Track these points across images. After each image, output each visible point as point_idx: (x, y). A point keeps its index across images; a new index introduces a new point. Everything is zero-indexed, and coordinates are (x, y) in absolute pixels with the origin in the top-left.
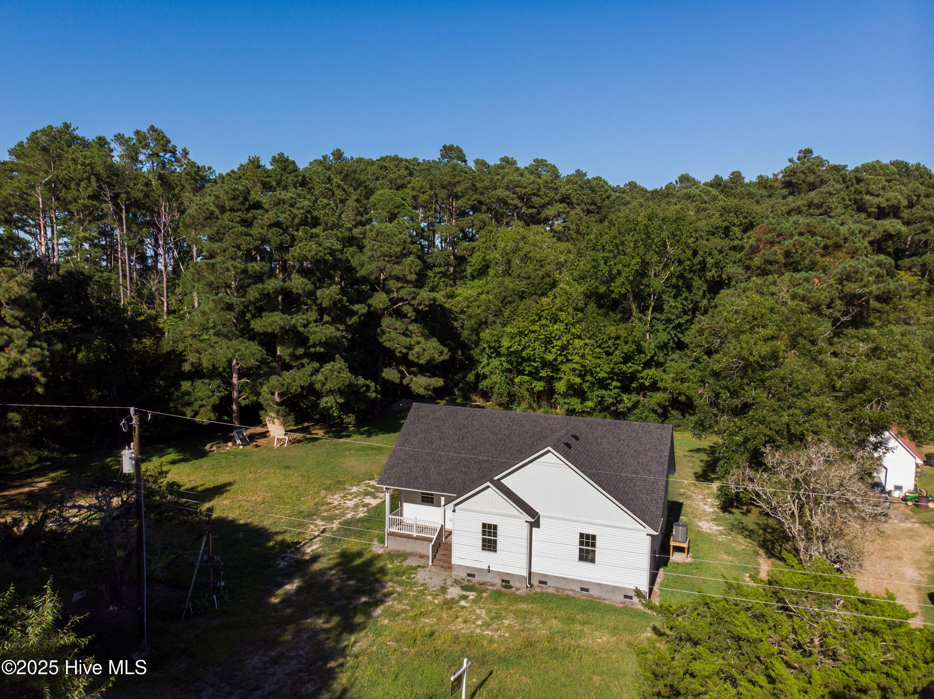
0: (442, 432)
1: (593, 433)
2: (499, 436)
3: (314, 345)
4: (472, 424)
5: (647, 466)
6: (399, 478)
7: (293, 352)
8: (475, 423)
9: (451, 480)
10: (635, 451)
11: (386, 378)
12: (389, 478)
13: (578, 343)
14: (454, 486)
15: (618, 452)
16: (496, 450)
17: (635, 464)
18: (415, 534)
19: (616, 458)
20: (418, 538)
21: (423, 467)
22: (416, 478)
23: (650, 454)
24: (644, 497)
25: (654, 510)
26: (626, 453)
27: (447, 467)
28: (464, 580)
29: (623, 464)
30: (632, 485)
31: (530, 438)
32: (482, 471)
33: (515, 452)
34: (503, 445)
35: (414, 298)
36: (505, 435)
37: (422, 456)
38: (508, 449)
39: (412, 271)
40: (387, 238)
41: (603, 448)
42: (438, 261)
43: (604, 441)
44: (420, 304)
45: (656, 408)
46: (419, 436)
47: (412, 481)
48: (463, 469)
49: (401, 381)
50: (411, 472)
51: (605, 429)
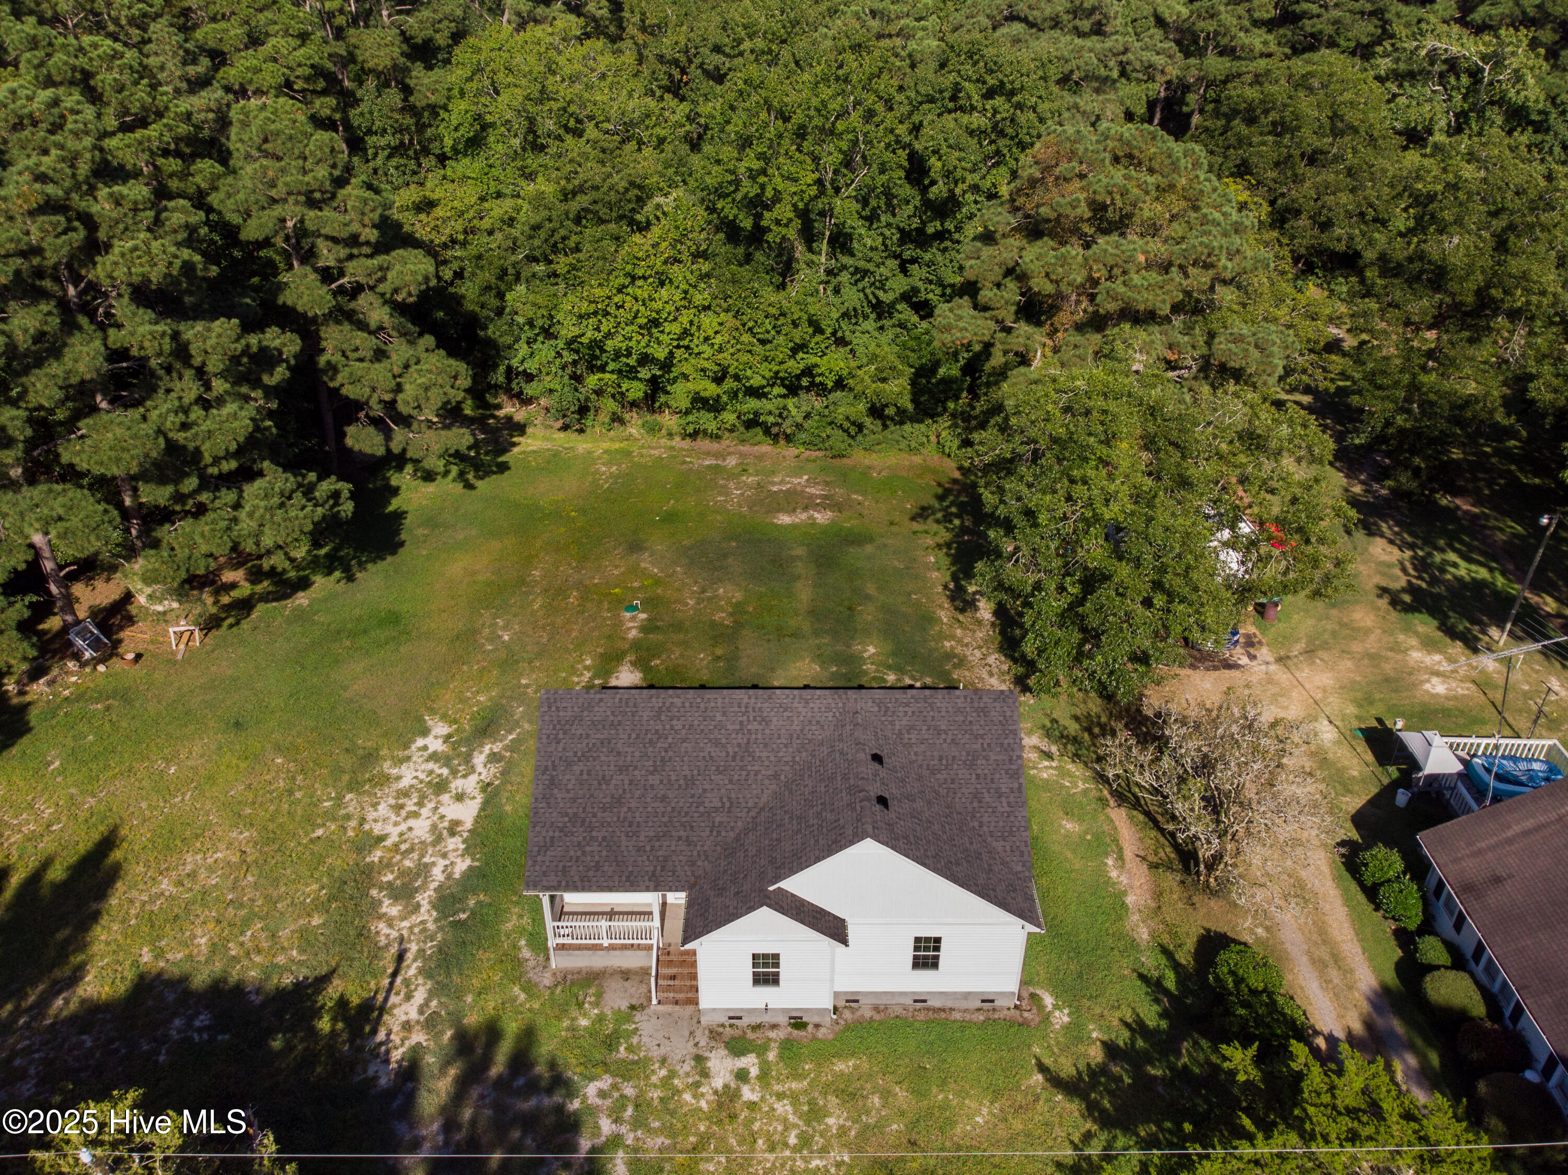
0: (619, 753)
1: (892, 723)
2: (730, 750)
3: (216, 461)
4: (672, 727)
5: (992, 781)
6: (565, 870)
7: (177, 491)
8: (678, 725)
9: (666, 859)
10: (968, 753)
11: (357, 448)
12: (545, 874)
13: (709, 321)
14: (674, 872)
15: (941, 759)
16: (731, 781)
17: (973, 780)
18: (606, 943)
19: (939, 771)
20: (612, 948)
21: (604, 838)
22: (598, 866)
23: (993, 757)
24: (998, 845)
25: (1019, 868)
26: (954, 758)
27: (652, 834)
28: (723, 1025)
29: (953, 781)
30: (976, 824)
31: (786, 746)
32: (719, 832)
33: (767, 782)
34: (741, 768)
35: (383, 279)
36: (739, 745)
37: (595, 816)
38: (752, 777)
39: (366, 220)
40: (289, 145)
41: (916, 754)
42: (377, 123)
43: (914, 736)
44: (396, 291)
45: (846, 425)
46: (577, 769)
47: (591, 873)
48: (682, 833)
49: (388, 450)
50: (584, 853)
51: (910, 710)
